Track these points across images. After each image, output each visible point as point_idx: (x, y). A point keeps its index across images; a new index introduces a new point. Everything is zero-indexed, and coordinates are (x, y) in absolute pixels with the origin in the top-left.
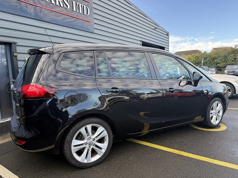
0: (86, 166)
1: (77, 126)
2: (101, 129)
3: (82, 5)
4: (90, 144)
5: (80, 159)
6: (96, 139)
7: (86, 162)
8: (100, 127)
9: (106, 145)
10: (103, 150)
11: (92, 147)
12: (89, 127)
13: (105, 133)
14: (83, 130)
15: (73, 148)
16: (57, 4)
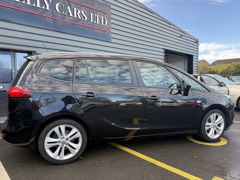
0: (58, 163)
1: (51, 125)
2: (74, 130)
3: (100, 16)
4: (63, 143)
5: (53, 156)
6: (70, 139)
7: (58, 159)
8: (74, 128)
9: (79, 145)
10: (76, 150)
11: (65, 145)
12: (63, 127)
13: (79, 135)
14: (56, 129)
15: (46, 144)
16: (75, 16)
